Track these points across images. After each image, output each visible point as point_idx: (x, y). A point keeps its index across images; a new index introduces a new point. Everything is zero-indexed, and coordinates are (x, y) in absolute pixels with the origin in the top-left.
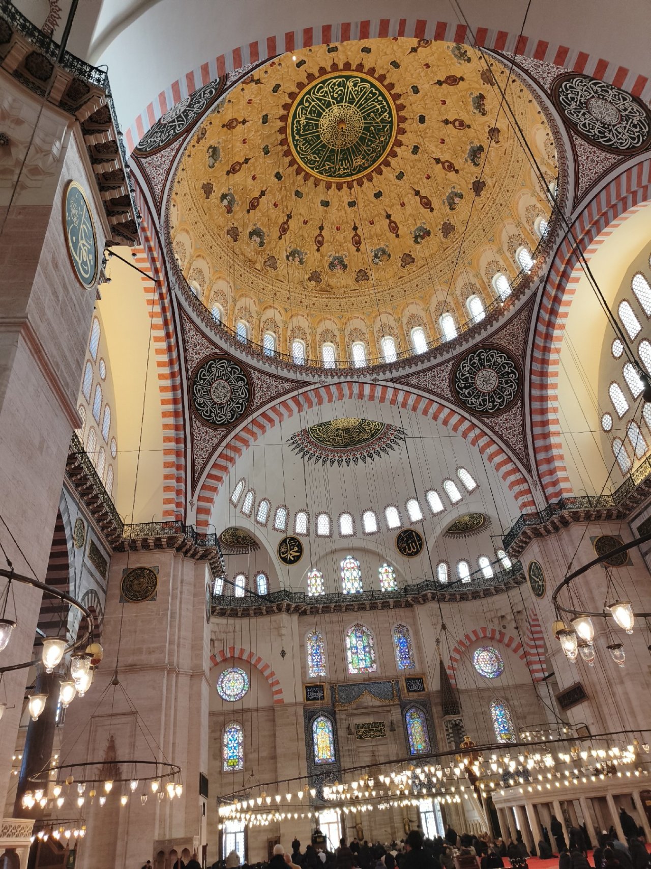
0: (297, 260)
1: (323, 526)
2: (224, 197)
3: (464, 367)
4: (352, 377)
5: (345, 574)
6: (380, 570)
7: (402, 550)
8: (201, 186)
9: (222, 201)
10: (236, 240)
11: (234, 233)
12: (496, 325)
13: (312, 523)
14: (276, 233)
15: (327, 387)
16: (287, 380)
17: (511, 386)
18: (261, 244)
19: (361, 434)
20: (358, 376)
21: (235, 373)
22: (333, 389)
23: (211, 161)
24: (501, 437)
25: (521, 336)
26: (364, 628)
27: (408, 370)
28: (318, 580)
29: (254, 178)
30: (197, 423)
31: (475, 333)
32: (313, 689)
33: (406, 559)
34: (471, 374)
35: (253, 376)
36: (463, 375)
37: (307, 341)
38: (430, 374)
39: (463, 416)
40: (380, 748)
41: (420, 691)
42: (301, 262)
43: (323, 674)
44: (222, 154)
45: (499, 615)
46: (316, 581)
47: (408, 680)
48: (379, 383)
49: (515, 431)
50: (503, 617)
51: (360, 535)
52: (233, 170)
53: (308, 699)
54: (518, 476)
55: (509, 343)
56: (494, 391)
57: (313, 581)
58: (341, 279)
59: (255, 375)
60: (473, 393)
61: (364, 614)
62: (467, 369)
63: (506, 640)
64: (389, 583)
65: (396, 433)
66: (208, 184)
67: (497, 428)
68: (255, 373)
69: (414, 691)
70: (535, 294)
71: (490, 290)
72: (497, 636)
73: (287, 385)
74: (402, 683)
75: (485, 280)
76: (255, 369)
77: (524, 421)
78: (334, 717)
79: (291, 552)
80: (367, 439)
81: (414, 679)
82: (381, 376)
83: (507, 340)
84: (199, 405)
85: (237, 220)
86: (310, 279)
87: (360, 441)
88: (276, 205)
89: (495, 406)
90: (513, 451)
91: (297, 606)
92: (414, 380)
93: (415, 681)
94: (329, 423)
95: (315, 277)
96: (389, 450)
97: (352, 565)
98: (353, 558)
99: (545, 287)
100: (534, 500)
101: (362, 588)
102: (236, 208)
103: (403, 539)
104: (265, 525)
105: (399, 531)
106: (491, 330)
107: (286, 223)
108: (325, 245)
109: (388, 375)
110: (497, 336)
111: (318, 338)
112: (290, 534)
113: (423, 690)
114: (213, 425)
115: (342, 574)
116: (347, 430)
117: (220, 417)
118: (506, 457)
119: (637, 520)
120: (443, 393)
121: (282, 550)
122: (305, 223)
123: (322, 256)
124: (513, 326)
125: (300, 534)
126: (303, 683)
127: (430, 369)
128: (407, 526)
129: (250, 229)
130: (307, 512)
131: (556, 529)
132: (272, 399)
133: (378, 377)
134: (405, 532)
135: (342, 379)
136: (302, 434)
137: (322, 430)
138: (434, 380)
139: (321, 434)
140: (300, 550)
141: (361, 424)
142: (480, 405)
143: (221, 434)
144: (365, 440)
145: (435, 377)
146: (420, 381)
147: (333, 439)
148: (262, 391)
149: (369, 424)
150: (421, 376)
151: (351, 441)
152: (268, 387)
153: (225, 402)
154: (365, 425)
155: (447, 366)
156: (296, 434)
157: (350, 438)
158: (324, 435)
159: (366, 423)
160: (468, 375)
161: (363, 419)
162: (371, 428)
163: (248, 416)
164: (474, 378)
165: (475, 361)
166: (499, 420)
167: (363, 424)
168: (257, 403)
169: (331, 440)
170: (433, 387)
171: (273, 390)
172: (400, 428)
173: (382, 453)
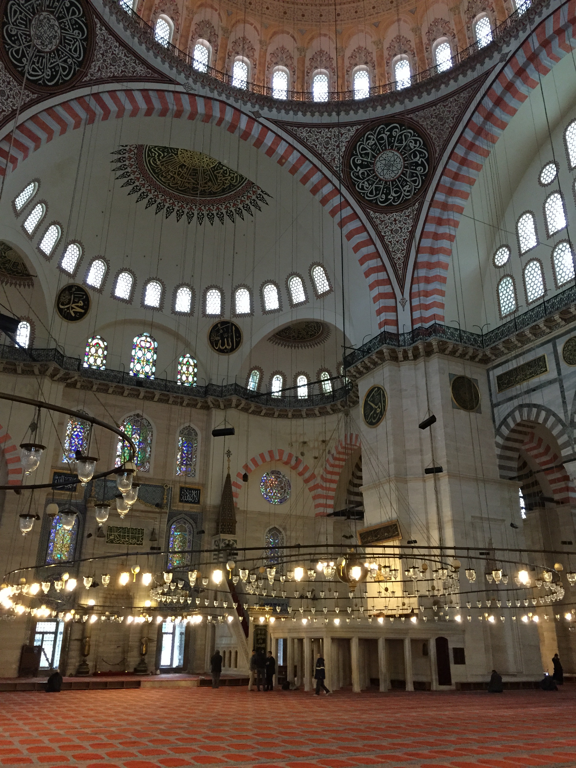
1: (123, 287)
3: (368, 139)
4: (228, 98)
5: (137, 353)
6: (182, 359)
7: (213, 343)
12: (426, 98)
13: (110, 279)
15: (192, 96)
16: (144, 62)
17: (415, 181)
19: (209, 184)
20: (236, 101)
21: (74, 13)
22: (200, 103)
24: (382, 238)
25: (450, 123)
27: (300, 118)
28: (100, 351)
31: (397, 100)
33: (216, 355)
34: (374, 151)
35: (98, 32)
36: (364, 149)
37: (178, 25)
38: (325, 132)
39: (346, 200)
40: (132, 558)
41: (194, 503)
45: (302, 440)
46: (97, 351)
47: (182, 489)
48: (261, 120)
49: (401, 236)
50: (305, 443)
51: (167, 311)
54: (386, 289)
55: (432, 127)
56: (392, 181)
57: (93, 350)
59: (100, 33)
60: (368, 175)
61: (148, 403)
62: (372, 142)
63: (301, 468)
64: (187, 377)
65: (254, 197)
67: (380, 227)
68: (101, 30)
69: (187, 502)
70: (487, 74)
71: (426, 54)
72: (293, 462)
73: (140, 70)
74: (177, 490)
75: (425, 40)
76: (104, 24)
77: (415, 227)
78: (83, 513)
79: (74, 306)
80: (215, 193)
81: (191, 489)
82: (265, 112)
83: (432, 122)
87: (203, 193)
89: (387, 200)
90: (391, 259)
91: (67, 374)
92: (303, 133)
93: (190, 491)
94: (175, 151)
96: (237, 218)
97: (148, 345)
98: (151, 337)
99: (503, 68)
100: (397, 320)
101: (153, 374)
103: (218, 331)
104: (48, 258)
105: (217, 320)
106: (417, 102)
109: (274, 114)
110: (421, 113)
111: (193, 27)
113: (198, 502)
114: (21, 77)
115: (133, 353)
116: (194, 172)
117: (34, 70)
118: (381, 264)
119: (500, 368)
120: (332, 164)
124: (445, 106)
125: (92, 288)
126: (52, 467)
127: (328, 126)
128: (227, 318)
130: (107, 262)
131: (416, 357)
132: (115, 79)
133: (260, 112)
135: (215, 95)
136: (136, 151)
137: (163, 158)
138: (327, 143)
139: (158, 163)
140: (86, 307)
141: (214, 169)
142: (371, 193)
143: (28, 96)
144: (212, 194)
145: (330, 138)
146: (310, 137)
147: (172, 177)
148: (105, 61)
149: (224, 173)
150: (314, 131)
151: (194, 187)
152: (114, 60)
153: (47, 50)
154: (219, 173)
155: (349, 130)
156: (127, 148)
157: (194, 184)
158: (162, 165)
159: (222, 171)
160: (369, 151)
161: (220, 163)
162: (226, 180)
163: (73, 88)
164: (375, 157)
165: (383, 135)
166: (387, 218)
167: (217, 169)
168: (92, 75)
169: (169, 177)
170: (324, 151)
171: (119, 66)
172: (262, 191)
173: (226, 218)
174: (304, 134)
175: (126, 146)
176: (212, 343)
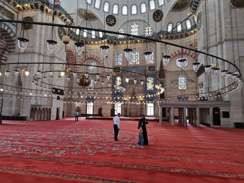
1: (125, 11)
5: (132, 30)
13: (120, 9)
26: (136, 50)
32: (116, 69)
33: (156, 23)
40: (136, 87)
41: (153, 71)
43: (120, 64)
47: (149, 67)
50: (191, 45)
51: (139, 14)
61: (136, 44)
63: (191, 54)
69: (151, 71)
72: (187, 52)
74: (147, 68)
78: (122, 77)
79: (111, 21)
93: (152, 67)
97: (135, 27)
98: (136, 24)
103: (155, 14)
104: (99, 10)
105: (154, 11)
112: (110, 14)
113: (155, 70)
121: (107, 21)
125: (115, 14)
126: (113, 66)
128: (157, 9)
130: (118, 5)
134: (156, 11)
140: (115, 21)
176: (154, 19)
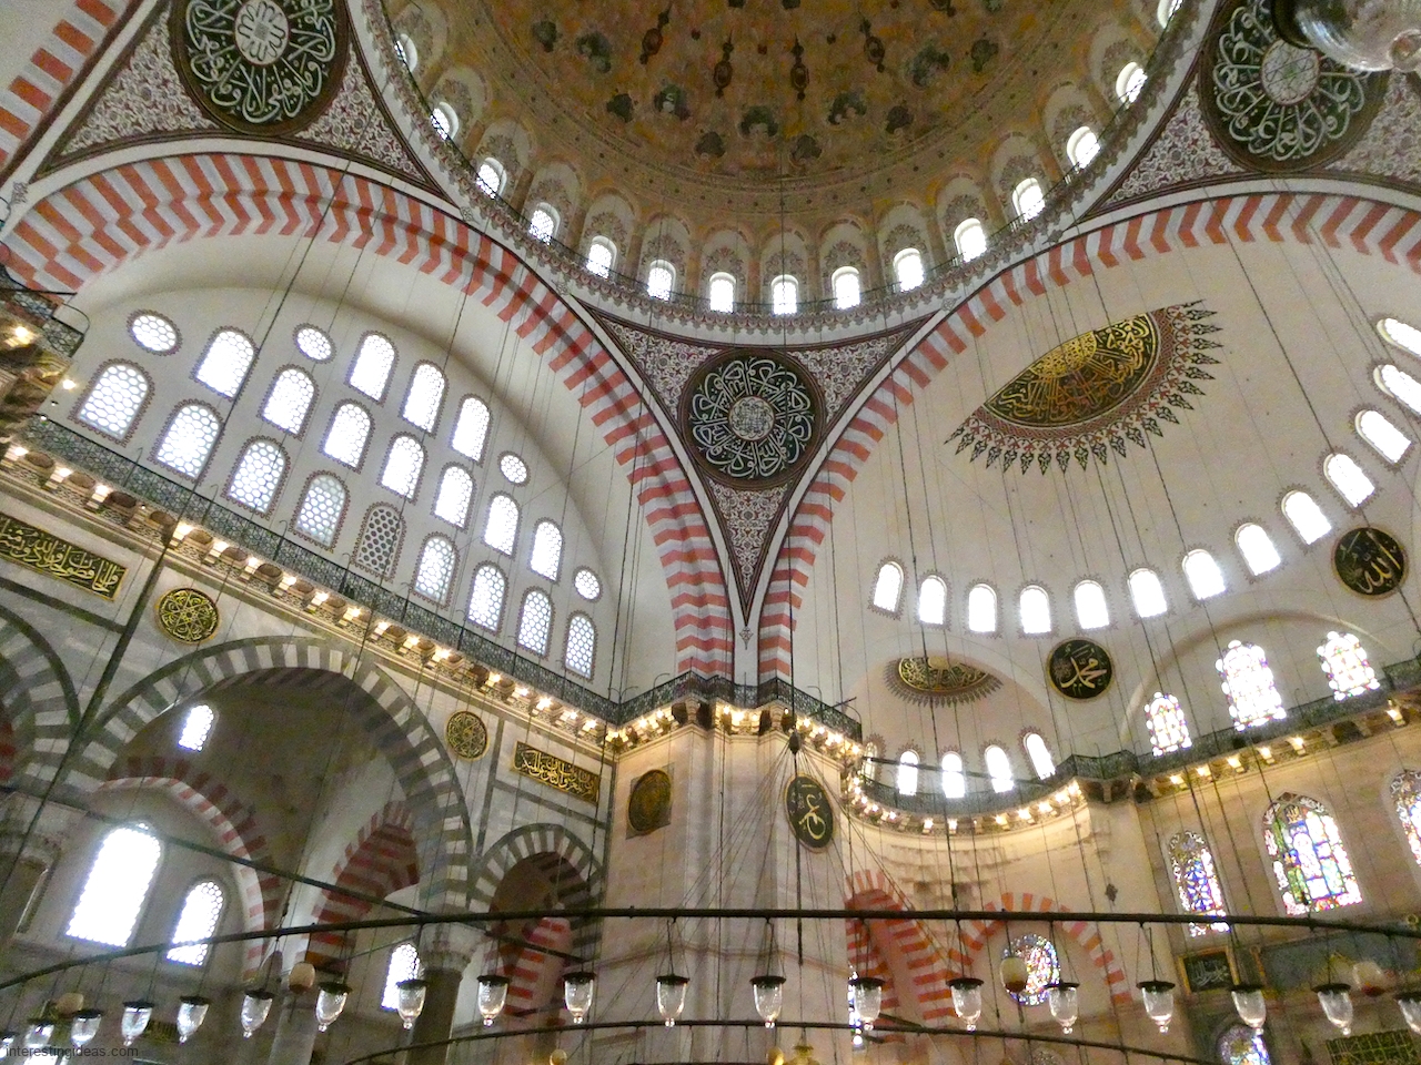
0: (851, 112)
1: (1148, 597)
2: (659, 100)
3: (1223, 79)
4: (1007, 259)
5: (1233, 686)
6: (1320, 651)
7: (1358, 586)
8: (604, 109)
9: (660, 108)
10: (720, 153)
11: (713, 145)
13: (1117, 597)
14: (788, 93)
15: (960, 307)
16: (878, 336)
18: (772, 131)
19: (1121, 366)
21: (766, 373)
22: (975, 305)
23: (599, 62)
24: (1395, 184)
26: (1304, 801)
27: (1114, 173)
29: (696, 35)
30: (721, 491)
32: (1204, 966)
33: (1376, 603)
34: (1249, 82)
35: (804, 361)
36: (1232, 98)
37: (922, 244)
38: (1161, 147)
39: (1279, 193)
42: (861, 111)
44: (611, 39)
46: (1166, 720)
48: (1065, 236)
52: (651, 47)
53: (1194, 988)
56: (1317, 85)
58: (949, 87)
59: (808, 360)
60: (1276, 121)
62: (1233, 76)
65: (1188, 323)
66: (617, 98)
67: (1373, 168)
68: (806, 357)
73: (880, 347)
76: (802, 349)
79: (1084, 672)
80: (1143, 368)
82: (1065, 221)
84: (718, 458)
85: (706, 121)
86: (890, 129)
87: (1129, 384)
88: (762, 50)
89: (1341, 118)
94: (1028, 377)
95: (899, 119)
96: (1209, 368)
97: (1247, 660)
98: (1246, 643)
101: (1282, 707)
102: (691, 105)
103: (1349, 557)
104: (998, 636)
105: (1333, 542)
107: (799, 64)
108: (889, 51)
109: (1078, 210)
111: (942, 225)
112: (1067, 635)
114: (757, 482)
115: (1226, 688)
116: (1087, 372)
117: (768, 463)
120: (1211, 171)
121: (1059, 675)
122: (832, 40)
123: (893, 73)
125: (1094, 631)
126: (1174, 954)
127: (1157, 135)
129: (737, 122)
130: (1097, 576)
132: (861, 386)
133: (1057, 228)
134: (1346, 540)
135: (988, 275)
136: (982, 424)
137: (1026, 396)
138: (1176, 156)
139: (1029, 407)
140: (1106, 663)
141: (1102, 344)
142: (1307, 137)
143: (778, 493)
144: (1139, 374)
145: (1175, 146)
146: (1146, 178)
147: (1068, 405)
148: (835, 380)
149: (1119, 337)
150: (1145, 165)
151: (1110, 389)
152: (844, 369)
153: (766, 432)
154: (1112, 343)
155: (1187, 104)
156: (967, 430)
157: (1105, 385)
158: (1038, 404)
159: (1111, 336)
160: (1243, 90)
161: (1095, 332)
162: (1131, 340)
163: (824, 439)
164: (1259, 87)
165: (1238, 46)
166: (1371, 141)
167: (1105, 342)
168: (833, 408)
169: (1064, 409)
170: (1182, 171)
171: (855, 369)
172: (1186, 306)
173: (1196, 382)
174: (1136, 184)
175: (962, 430)
176: (1355, 588)
